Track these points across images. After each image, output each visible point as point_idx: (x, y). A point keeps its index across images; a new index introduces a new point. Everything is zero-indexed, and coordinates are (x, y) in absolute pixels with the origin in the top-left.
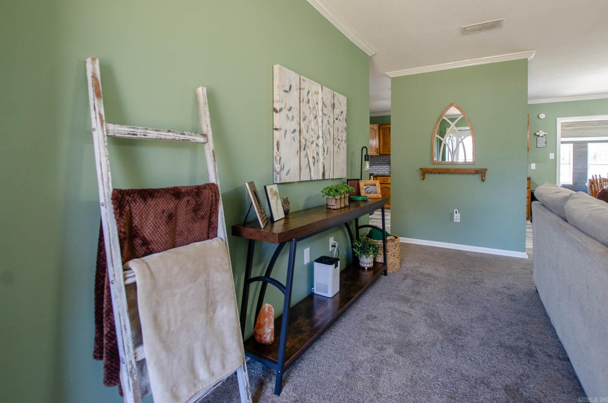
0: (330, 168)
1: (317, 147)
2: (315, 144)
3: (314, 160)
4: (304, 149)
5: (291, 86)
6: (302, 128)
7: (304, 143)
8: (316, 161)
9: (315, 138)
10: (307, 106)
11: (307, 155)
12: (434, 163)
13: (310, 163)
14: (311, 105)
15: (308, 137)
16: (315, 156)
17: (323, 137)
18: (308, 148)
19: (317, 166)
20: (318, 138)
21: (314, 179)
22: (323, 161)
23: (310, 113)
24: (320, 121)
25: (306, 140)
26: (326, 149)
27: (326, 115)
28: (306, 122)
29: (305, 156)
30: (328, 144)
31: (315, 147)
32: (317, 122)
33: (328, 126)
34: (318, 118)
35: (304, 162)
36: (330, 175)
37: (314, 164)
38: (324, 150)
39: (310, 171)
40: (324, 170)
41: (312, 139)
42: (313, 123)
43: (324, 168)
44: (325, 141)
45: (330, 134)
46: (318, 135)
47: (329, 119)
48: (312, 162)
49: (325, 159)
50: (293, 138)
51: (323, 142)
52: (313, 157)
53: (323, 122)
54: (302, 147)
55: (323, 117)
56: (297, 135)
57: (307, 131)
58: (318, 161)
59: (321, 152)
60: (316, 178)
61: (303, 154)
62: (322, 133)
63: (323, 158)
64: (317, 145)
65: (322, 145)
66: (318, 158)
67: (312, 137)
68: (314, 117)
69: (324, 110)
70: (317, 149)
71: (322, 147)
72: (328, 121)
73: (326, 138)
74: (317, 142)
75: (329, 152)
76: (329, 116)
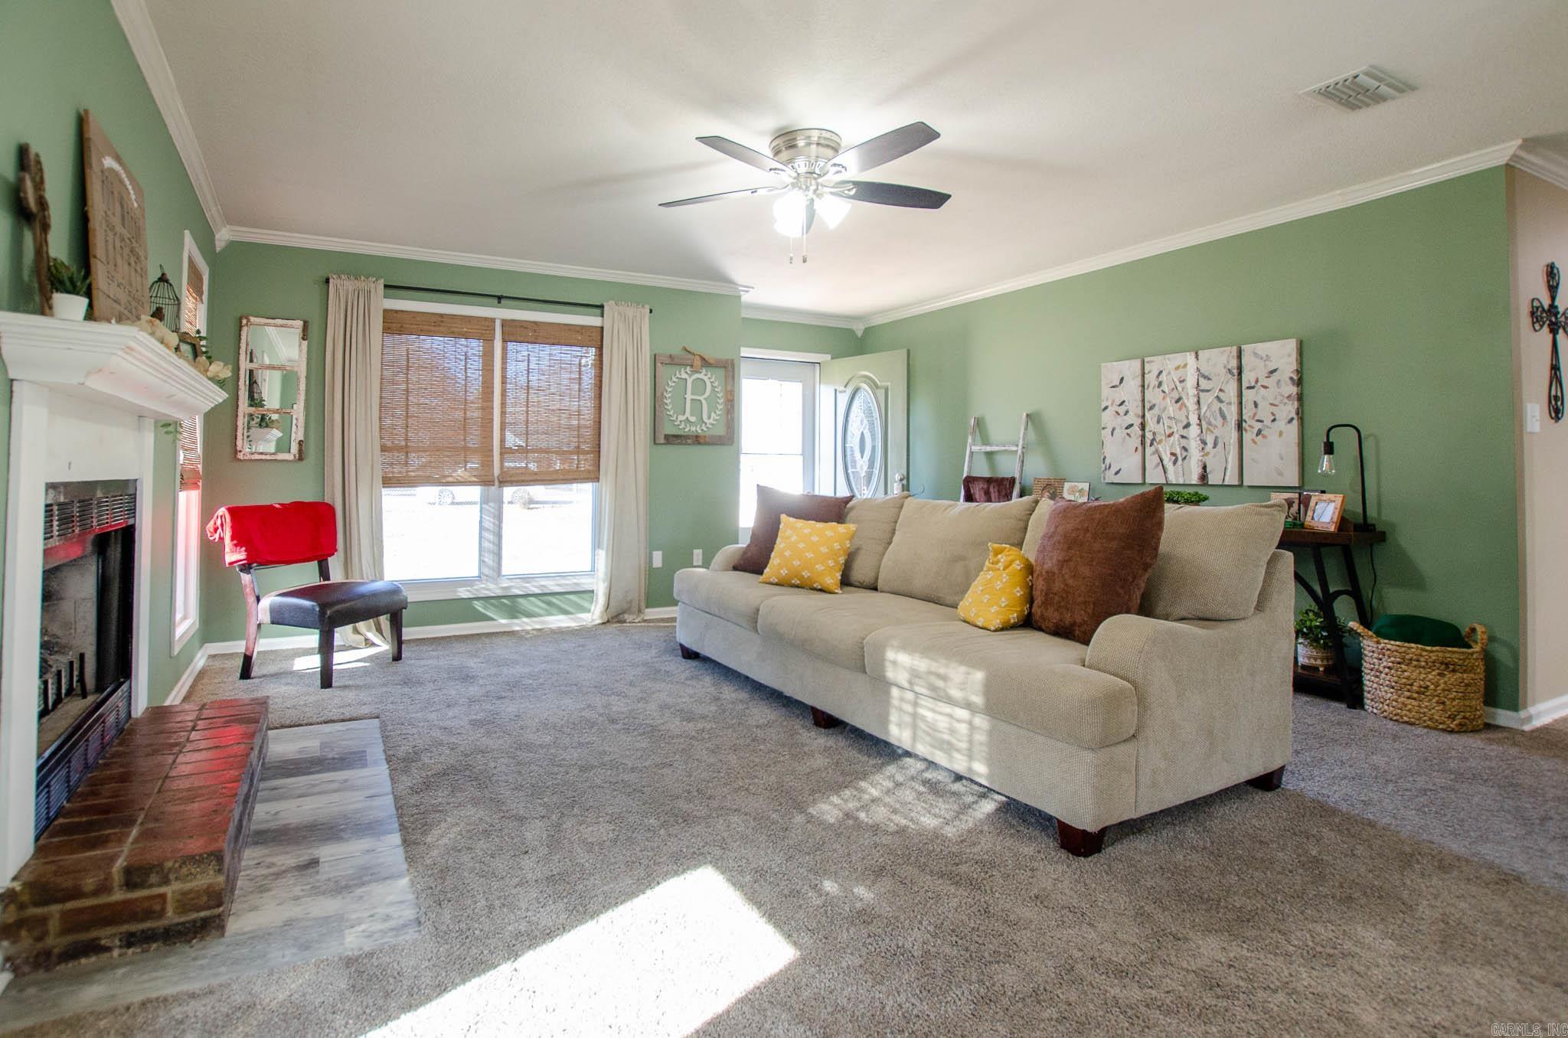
0: (1227, 470)
1: (1182, 440)
2: (1176, 436)
3: (1174, 458)
4: (1151, 444)
5: (1122, 379)
6: (1148, 420)
7: (1151, 437)
8: (1180, 459)
9: (1177, 429)
10: (1159, 390)
11: (1157, 451)
13: (1165, 462)
14: (1165, 387)
15: (1160, 428)
16: (1178, 451)
17: (1200, 425)
18: (1160, 442)
19: (1182, 465)
20: (1187, 426)
21: (1174, 482)
22: (1201, 458)
23: (1164, 398)
24: (1191, 403)
25: (1154, 434)
26: (1210, 440)
27: (1208, 391)
28: (1156, 411)
29: (1154, 453)
30: (1217, 432)
31: (1179, 441)
32: (1184, 405)
33: (1217, 405)
34: (1186, 401)
35: (1152, 461)
36: (1227, 478)
37: (1175, 462)
38: (1204, 442)
39: (1165, 472)
40: (1205, 471)
41: (1171, 431)
42: (1172, 409)
43: (1205, 468)
44: (1208, 429)
45: (1224, 417)
46: (1185, 423)
47: (1221, 395)
48: (1170, 459)
49: (1207, 454)
50: (1128, 434)
51: (1199, 431)
52: (1173, 454)
53: (1198, 402)
54: (1148, 442)
55: (1201, 394)
56: (1136, 429)
57: (1158, 422)
58: (1185, 458)
59: (1194, 446)
60: (1181, 482)
61: (1149, 450)
62: (1199, 419)
63: (1202, 454)
64: (1183, 437)
65: (1199, 436)
66: (1185, 454)
67: (1170, 428)
68: (1173, 401)
69: (1204, 384)
70: (1184, 442)
71: (1198, 439)
72: (1218, 397)
73: (1209, 423)
74: (1184, 432)
75: (1220, 445)
76: (1221, 390)
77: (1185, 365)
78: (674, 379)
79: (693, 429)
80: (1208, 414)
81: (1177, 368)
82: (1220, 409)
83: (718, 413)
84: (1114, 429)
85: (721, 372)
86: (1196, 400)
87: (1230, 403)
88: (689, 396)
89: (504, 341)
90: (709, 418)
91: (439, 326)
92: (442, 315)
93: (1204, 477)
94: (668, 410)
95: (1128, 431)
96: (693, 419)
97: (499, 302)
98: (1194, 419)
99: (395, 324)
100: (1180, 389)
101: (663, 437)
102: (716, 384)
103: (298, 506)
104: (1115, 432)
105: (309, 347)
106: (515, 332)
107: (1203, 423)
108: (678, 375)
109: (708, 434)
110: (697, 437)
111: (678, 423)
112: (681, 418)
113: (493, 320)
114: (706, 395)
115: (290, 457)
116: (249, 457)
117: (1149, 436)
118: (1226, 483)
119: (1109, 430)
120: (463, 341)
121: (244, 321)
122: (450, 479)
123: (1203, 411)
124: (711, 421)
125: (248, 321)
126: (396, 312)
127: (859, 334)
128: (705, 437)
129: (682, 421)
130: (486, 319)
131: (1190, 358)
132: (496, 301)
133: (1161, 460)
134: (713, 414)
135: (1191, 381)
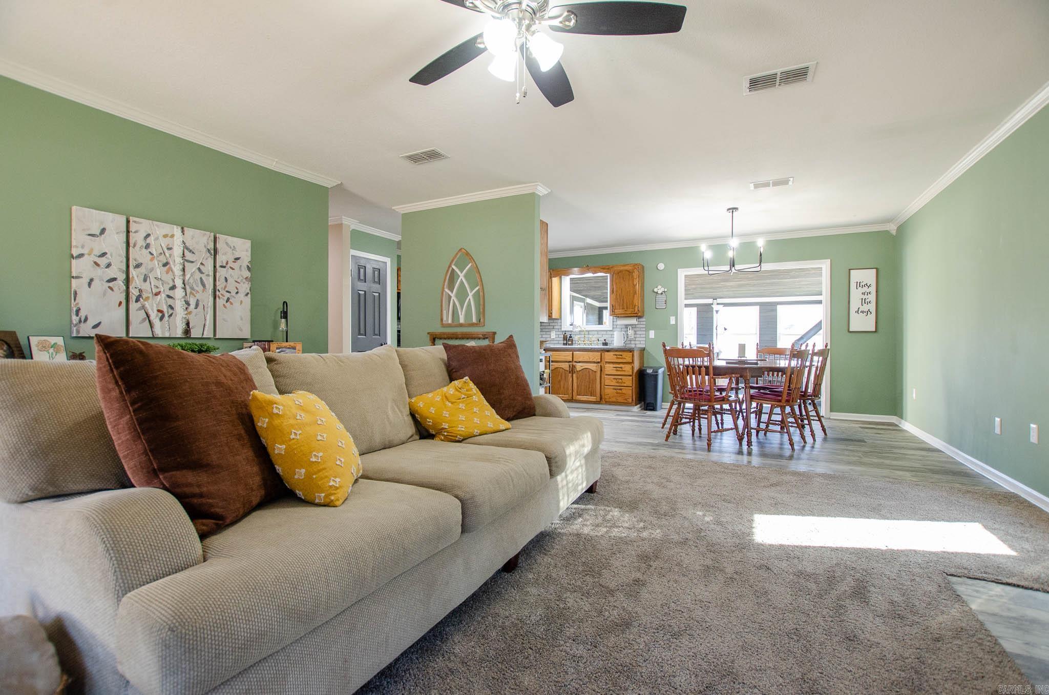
0: (204, 325)
1: (168, 299)
2: (163, 296)
3: (160, 315)
4: (137, 301)
5: (102, 231)
6: (133, 277)
7: (137, 294)
8: (166, 315)
9: (164, 289)
10: (145, 251)
11: (143, 307)
12: (443, 326)
13: (152, 318)
14: (152, 250)
15: (146, 286)
16: (165, 309)
17: (185, 289)
18: (147, 298)
19: (168, 321)
20: (173, 288)
21: (160, 336)
22: (184, 316)
23: (152, 260)
24: (177, 269)
25: (140, 291)
26: (193, 302)
27: (192, 262)
28: (142, 270)
29: (139, 309)
30: (198, 296)
31: (165, 299)
32: (170, 269)
33: (198, 275)
34: (172, 266)
35: (136, 316)
36: (205, 333)
37: (161, 319)
38: (188, 303)
39: (152, 327)
40: (189, 327)
41: (158, 290)
42: (159, 271)
43: (188, 324)
44: (191, 293)
45: (204, 285)
46: (171, 285)
47: (202, 267)
48: (157, 316)
49: (190, 313)
50: (110, 287)
51: (184, 294)
52: (159, 311)
53: (184, 270)
54: (133, 299)
55: (186, 264)
56: (120, 284)
57: (145, 280)
58: (171, 315)
59: (179, 305)
60: (167, 335)
61: (133, 306)
62: (184, 283)
63: (186, 312)
64: (169, 297)
65: (184, 297)
66: (171, 311)
67: (157, 287)
68: (161, 264)
69: (189, 256)
70: (170, 301)
71: (183, 300)
72: (199, 269)
73: (192, 288)
74: (171, 293)
75: (201, 306)
76: (202, 264)
77: (173, 236)
80: (191, 281)
81: (165, 236)
82: (201, 278)
84: (92, 280)
86: (181, 267)
87: (208, 275)
93: (187, 331)
95: (111, 284)
98: (179, 283)
100: (167, 255)
104: (93, 283)
107: (187, 287)
117: (134, 292)
118: (204, 336)
119: (85, 281)
123: (187, 278)
131: (177, 231)
133: (148, 316)
135: (178, 251)
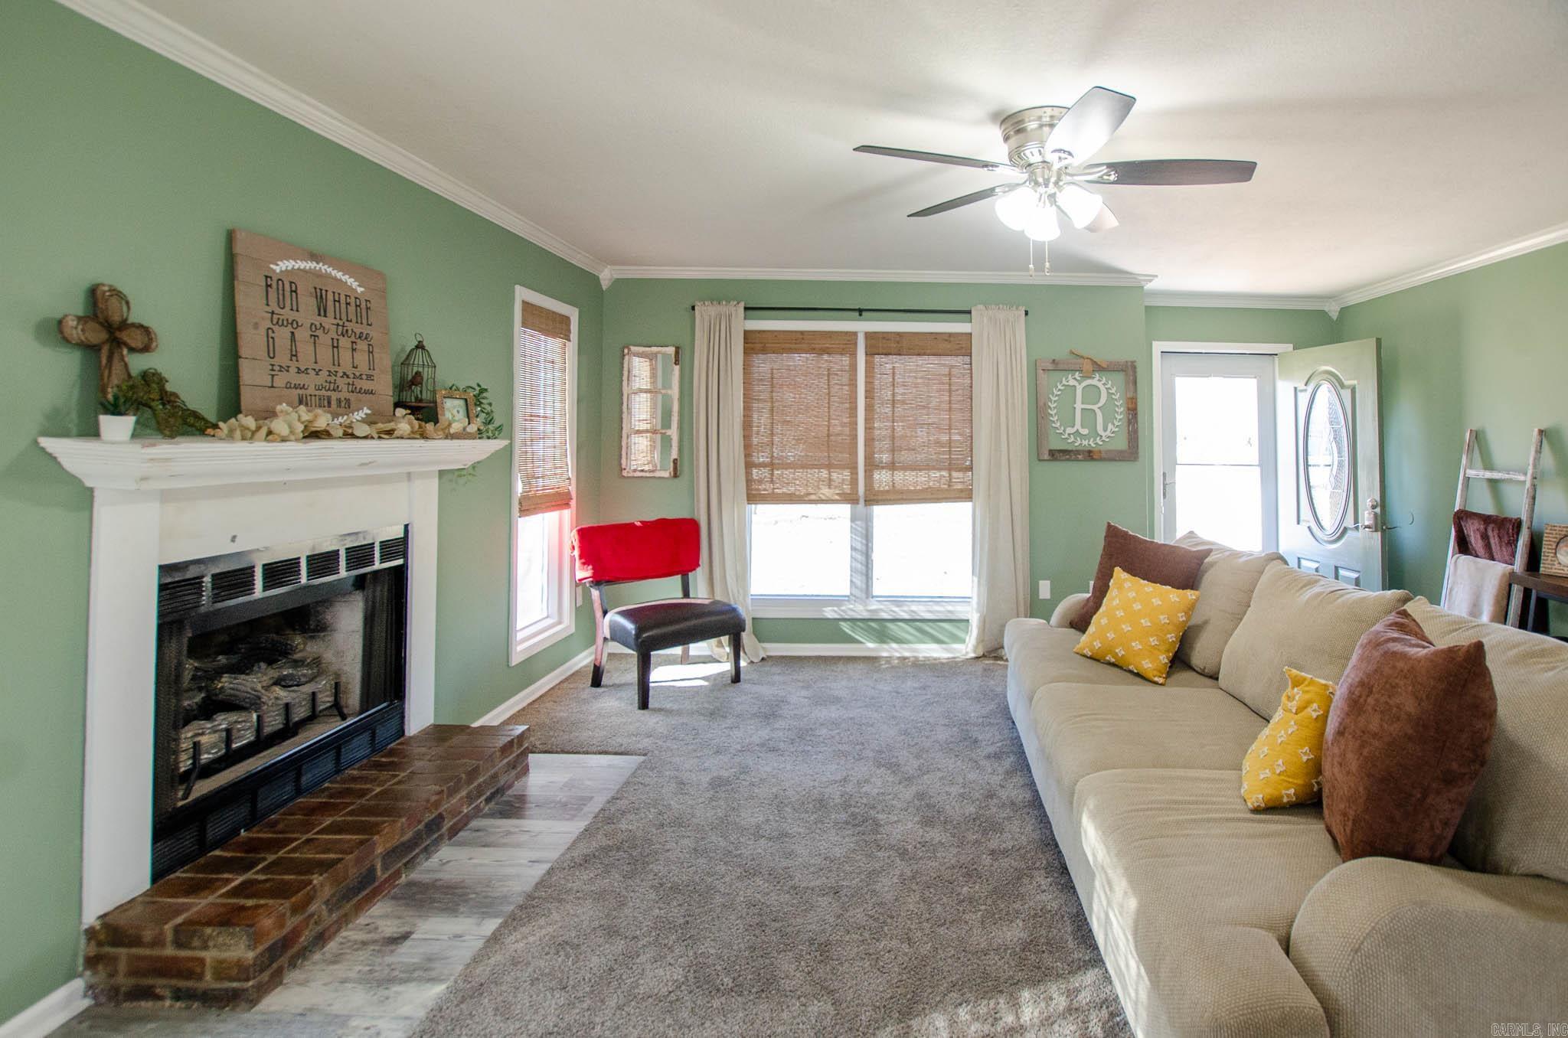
78: (1060, 387)
79: (1085, 443)
83: (1117, 423)
85: (1120, 377)
88: (1079, 406)
89: (869, 354)
90: (1105, 430)
91: (800, 343)
92: (802, 333)
94: (1054, 422)
96: (1085, 432)
97: (860, 315)
99: (754, 344)
101: (1047, 453)
102: (1113, 391)
103: (662, 523)
105: (682, 371)
106: (879, 345)
108: (1064, 382)
109: (1102, 448)
110: (1090, 452)
111: (1066, 436)
112: (1069, 430)
113: (855, 334)
114: (1100, 405)
115: (666, 474)
116: (630, 475)
120: (826, 357)
121: (626, 351)
122: (813, 497)
124: (1108, 433)
125: (629, 350)
126: (760, 332)
127: (1335, 316)
128: (1100, 452)
129: (1071, 433)
130: (846, 333)
132: (857, 314)
134: (1110, 426)
